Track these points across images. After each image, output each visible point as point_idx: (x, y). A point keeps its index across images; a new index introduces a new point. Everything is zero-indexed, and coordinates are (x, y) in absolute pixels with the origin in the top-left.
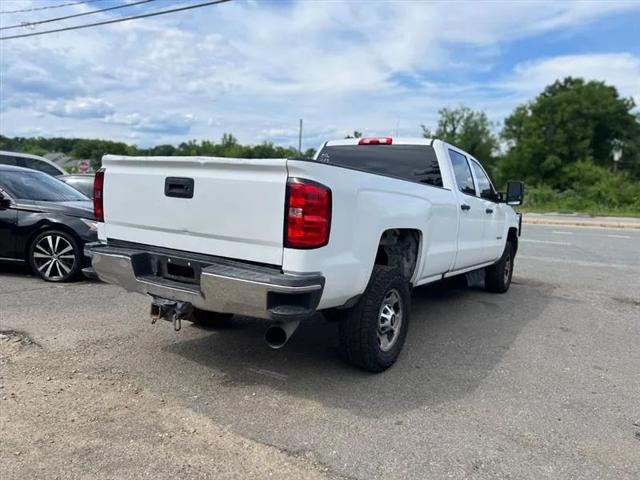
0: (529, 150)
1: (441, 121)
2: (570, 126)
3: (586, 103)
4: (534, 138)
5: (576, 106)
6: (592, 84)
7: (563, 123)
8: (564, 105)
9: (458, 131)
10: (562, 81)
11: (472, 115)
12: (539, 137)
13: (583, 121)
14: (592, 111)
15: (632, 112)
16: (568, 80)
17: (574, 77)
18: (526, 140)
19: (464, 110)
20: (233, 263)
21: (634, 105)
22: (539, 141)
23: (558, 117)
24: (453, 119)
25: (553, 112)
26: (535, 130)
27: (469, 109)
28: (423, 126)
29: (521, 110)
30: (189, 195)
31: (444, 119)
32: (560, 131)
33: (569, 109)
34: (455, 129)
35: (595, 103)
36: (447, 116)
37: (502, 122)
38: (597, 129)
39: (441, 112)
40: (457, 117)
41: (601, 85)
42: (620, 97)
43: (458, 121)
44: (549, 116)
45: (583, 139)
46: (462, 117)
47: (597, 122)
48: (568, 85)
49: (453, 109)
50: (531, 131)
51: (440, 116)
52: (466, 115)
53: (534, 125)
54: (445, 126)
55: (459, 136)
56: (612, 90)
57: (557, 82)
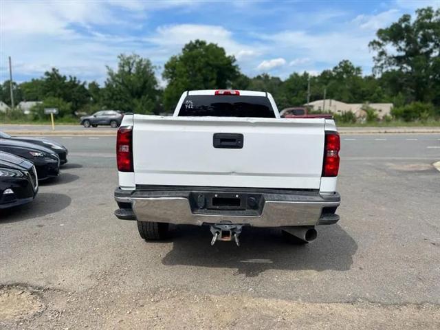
0: (183, 86)
1: (120, 64)
2: (204, 71)
3: (211, 57)
4: (185, 79)
5: (206, 59)
6: (212, 45)
7: (200, 70)
8: (200, 57)
9: (132, 71)
10: (194, 42)
11: (141, 60)
12: (188, 78)
13: (211, 68)
14: (215, 63)
15: (234, 64)
16: (197, 41)
17: (201, 40)
18: (180, 79)
19: (135, 56)
20: (278, 191)
21: (235, 60)
22: (188, 80)
23: (197, 65)
24: (129, 63)
25: (194, 62)
26: (185, 72)
27: (139, 56)
28: (107, 66)
29: (173, 59)
30: (240, 146)
31: (122, 62)
32: (199, 74)
33: (203, 60)
34: (130, 69)
35: (216, 58)
36: (123, 60)
37: (163, 66)
38: (219, 73)
39: (119, 57)
40: (131, 61)
41: (216, 46)
42: (227, 55)
43: (132, 65)
44: (192, 65)
45: (212, 79)
46: (134, 61)
47: (218, 70)
48: (198, 45)
49: (128, 55)
50: (182, 73)
51: (119, 60)
52: (137, 60)
53: (184, 70)
54: (123, 67)
55: (134, 75)
56: (222, 50)
57: (191, 42)
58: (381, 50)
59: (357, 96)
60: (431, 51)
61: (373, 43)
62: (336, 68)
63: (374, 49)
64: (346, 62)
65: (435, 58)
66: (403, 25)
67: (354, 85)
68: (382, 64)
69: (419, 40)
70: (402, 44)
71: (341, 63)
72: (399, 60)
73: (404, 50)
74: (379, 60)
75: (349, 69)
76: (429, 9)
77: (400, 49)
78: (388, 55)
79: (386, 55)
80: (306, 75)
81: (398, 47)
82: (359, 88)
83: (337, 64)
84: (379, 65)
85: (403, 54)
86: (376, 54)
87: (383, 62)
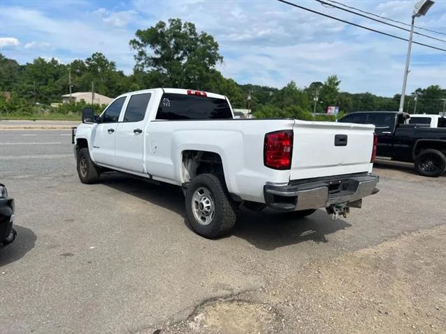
58: (140, 50)
59: (113, 91)
60: (181, 58)
61: (134, 42)
62: (89, 59)
63: (134, 48)
64: (100, 54)
65: (185, 64)
66: (159, 31)
67: (110, 79)
68: (143, 63)
69: (172, 46)
70: (158, 47)
71: (94, 55)
72: (156, 62)
73: (161, 54)
74: (140, 60)
75: (104, 63)
76: (179, 21)
77: (157, 52)
78: (148, 56)
79: (145, 55)
80: (54, 62)
81: (155, 50)
82: (114, 83)
83: (90, 56)
84: (140, 63)
85: (159, 56)
86: (136, 52)
87: (143, 61)
